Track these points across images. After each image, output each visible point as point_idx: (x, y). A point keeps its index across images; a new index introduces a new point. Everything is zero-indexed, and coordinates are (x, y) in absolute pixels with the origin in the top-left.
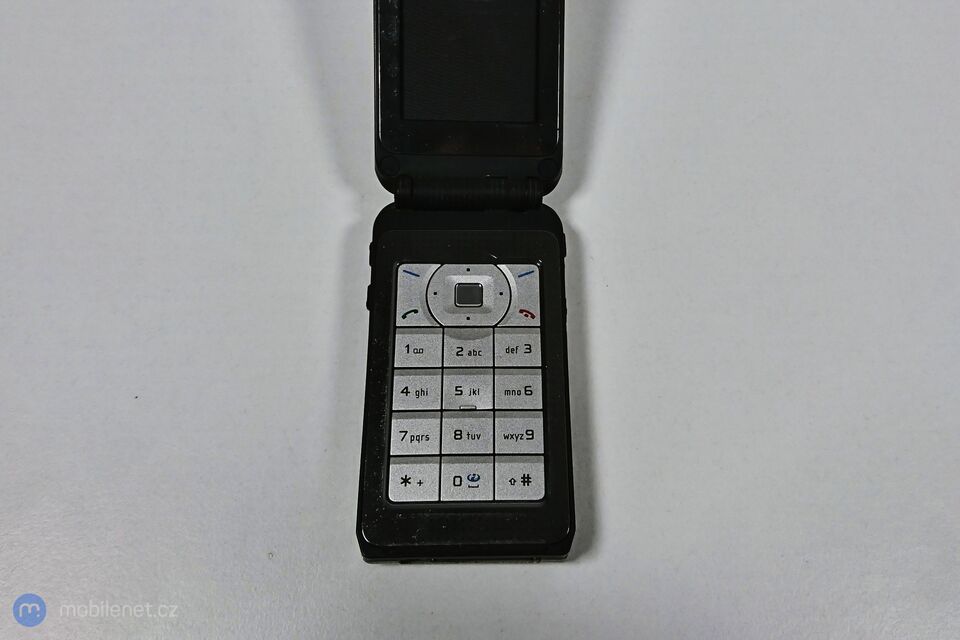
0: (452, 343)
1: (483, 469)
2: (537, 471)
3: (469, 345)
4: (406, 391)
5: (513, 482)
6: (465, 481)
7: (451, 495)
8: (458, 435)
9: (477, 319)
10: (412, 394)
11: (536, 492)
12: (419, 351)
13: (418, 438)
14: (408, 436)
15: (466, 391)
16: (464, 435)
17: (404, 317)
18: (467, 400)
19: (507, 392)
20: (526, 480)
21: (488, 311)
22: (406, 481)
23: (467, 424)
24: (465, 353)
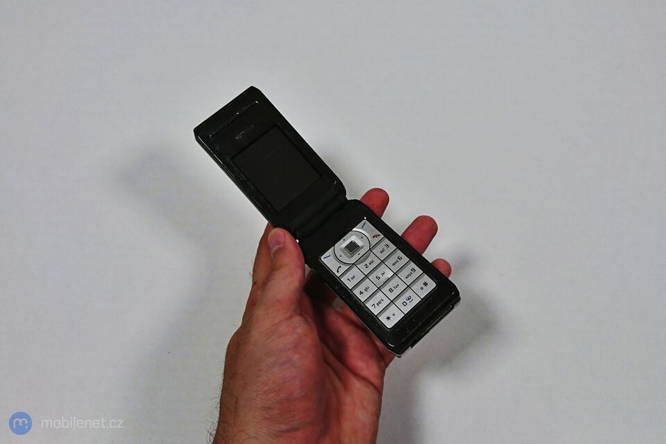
0: (361, 266)
1: (409, 293)
2: (426, 278)
3: (367, 262)
4: (361, 293)
5: (422, 288)
6: (407, 302)
7: (407, 310)
8: (391, 290)
9: (362, 252)
10: (365, 292)
11: (432, 285)
12: (353, 277)
13: (380, 303)
14: (376, 305)
15: (381, 276)
16: (393, 289)
17: (338, 272)
18: (383, 279)
19: (394, 264)
20: (426, 284)
21: (362, 247)
22: (388, 318)
23: (391, 285)
24: (368, 265)
